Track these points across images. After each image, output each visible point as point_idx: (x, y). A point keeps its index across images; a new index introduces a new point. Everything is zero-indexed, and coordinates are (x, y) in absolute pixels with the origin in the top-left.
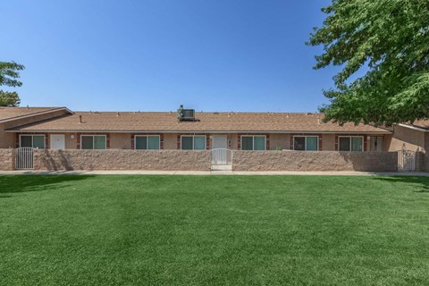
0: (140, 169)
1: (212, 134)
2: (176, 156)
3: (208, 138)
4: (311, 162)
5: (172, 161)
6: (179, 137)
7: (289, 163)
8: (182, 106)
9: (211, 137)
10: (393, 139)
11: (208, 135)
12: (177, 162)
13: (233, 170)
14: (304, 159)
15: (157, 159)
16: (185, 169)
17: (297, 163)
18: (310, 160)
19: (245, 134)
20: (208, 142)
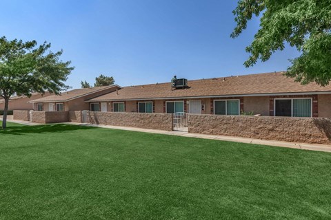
0: (130, 126)
1: (188, 100)
2: (149, 118)
3: (185, 103)
4: (272, 130)
5: (147, 121)
6: (164, 103)
7: (244, 129)
8: (175, 77)
9: (188, 102)
11: (185, 100)
12: (150, 122)
13: (189, 132)
14: (261, 126)
15: (138, 119)
16: (155, 128)
17: (253, 129)
18: (271, 127)
19: (218, 98)
20: (185, 107)
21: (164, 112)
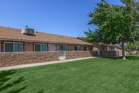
1: (49, 43)
3: (48, 45)
6: (34, 44)
8: (27, 26)
9: (49, 45)
10: (94, 47)
11: (48, 44)
12: (45, 58)
16: (49, 61)
19: (61, 44)
20: (47, 47)
21: (33, 51)
